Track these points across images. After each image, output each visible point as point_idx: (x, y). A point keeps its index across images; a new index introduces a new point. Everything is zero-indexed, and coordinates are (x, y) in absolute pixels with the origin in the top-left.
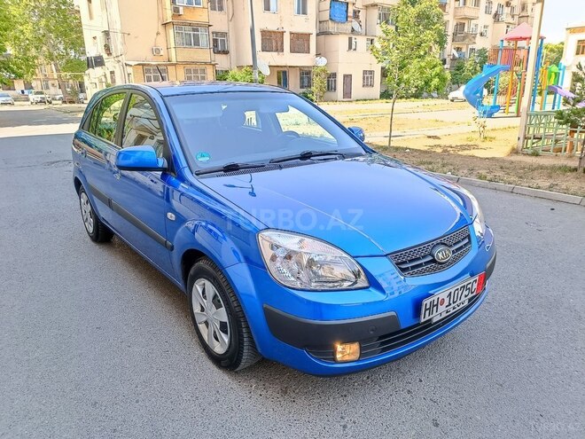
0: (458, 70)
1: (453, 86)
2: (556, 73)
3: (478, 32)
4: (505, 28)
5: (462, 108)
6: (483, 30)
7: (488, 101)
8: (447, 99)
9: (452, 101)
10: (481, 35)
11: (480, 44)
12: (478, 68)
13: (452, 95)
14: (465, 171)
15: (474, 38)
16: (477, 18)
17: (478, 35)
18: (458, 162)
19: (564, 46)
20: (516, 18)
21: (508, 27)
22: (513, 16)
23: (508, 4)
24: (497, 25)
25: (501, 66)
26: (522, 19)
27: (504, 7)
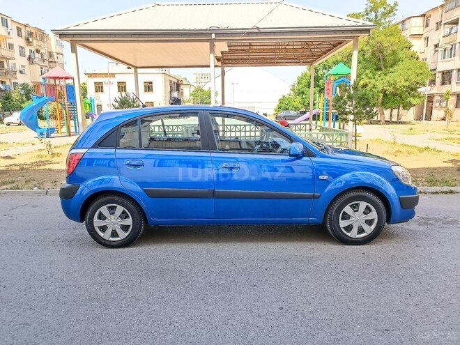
0: (7, 100)
1: (6, 113)
2: (89, 104)
3: (18, 70)
4: (40, 69)
5: (19, 131)
6: (21, 69)
7: (43, 124)
8: (3, 123)
9: (8, 125)
10: (21, 72)
11: (21, 79)
12: (24, 99)
13: (6, 120)
14: (50, 184)
15: (15, 74)
16: (14, 59)
17: (18, 73)
18: (38, 176)
19: (87, 86)
20: (47, 62)
21: (41, 68)
22: (44, 61)
23: (38, 51)
24: (32, 66)
25: (47, 98)
26: (51, 64)
27: (35, 52)
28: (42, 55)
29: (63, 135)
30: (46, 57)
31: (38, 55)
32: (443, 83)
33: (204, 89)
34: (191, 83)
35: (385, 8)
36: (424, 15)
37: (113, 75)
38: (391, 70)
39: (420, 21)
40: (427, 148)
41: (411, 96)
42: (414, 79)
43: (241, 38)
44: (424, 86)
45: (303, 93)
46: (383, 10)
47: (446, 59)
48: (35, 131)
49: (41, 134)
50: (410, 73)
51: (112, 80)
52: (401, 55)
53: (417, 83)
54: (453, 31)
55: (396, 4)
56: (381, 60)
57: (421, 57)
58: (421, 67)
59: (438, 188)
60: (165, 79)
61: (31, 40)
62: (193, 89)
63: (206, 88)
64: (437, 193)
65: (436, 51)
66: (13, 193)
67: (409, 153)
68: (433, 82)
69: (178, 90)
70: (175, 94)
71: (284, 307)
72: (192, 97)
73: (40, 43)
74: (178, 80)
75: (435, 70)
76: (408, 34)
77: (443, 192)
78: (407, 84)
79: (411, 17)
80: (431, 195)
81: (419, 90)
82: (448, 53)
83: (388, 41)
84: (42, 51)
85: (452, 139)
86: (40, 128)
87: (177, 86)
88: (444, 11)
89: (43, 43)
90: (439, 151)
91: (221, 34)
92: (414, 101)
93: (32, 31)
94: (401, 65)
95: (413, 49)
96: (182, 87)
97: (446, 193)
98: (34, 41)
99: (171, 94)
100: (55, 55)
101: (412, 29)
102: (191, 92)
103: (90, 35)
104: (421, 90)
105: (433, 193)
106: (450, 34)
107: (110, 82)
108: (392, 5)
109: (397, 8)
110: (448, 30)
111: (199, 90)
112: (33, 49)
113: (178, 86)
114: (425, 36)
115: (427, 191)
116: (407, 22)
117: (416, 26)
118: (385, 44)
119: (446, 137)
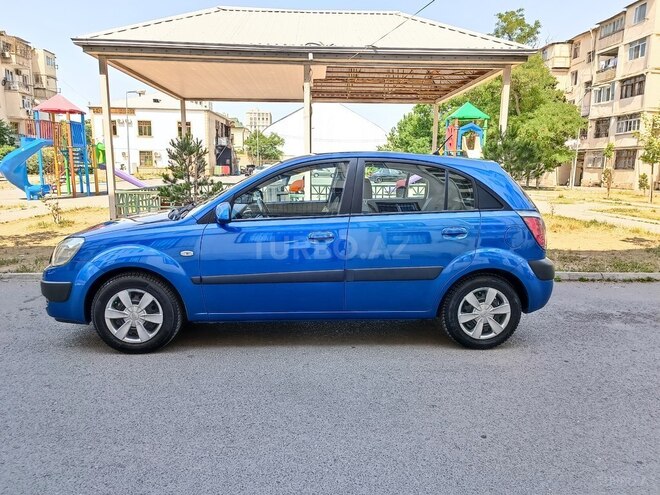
4: (21, 99)
19: (92, 125)
20: (31, 89)
21: (23, 97)
22: (27, 87)
23: (18, 72)
24: (9, 94)
25: (43, 140)
26: (38, 91)
27: (14, 74)
28: (25, 78)
29: (62, 195)
30: (31, 81)
31: (17, 79)
32: (597, 136)
33: (264, 134)
34: (244, 125)
35: (522, 30)
36: (571, 42)
37: (132, 111)
38: (530, 114)
39: (566, 49)
40: (594, 222)
41: (556, 152)
42: (561, 129)
43: (350, 61)
44: (574, 138)
45: (407, 143)
46: (519, 32)
47: (602, 103)
48: (23, 189)
49: (32, 193)
50: (555, 119)
51: (131, 118)
52: (543, 95)
53: (565, 134)
54: (611, 65)
55: (537, 24)
56: (517, 101)
57: (569, 98)
58: (570, 112)
59: (631, 275)
60: (209, 119)
61: (7, 54)
62: (247, 135)
63: (267, 134)
64: (631, 281)
65: (587, 91)
66: (22, 278)
67: (572, 228)
68: (584, 133)
69: (227, 135)
70: (223, 141)
71: (488, 435)
72: (246, 146)
73: (22, 60)
74: (227, 121)
75: (587, 116)
76: (550, 67)
77: (638, 280)
78: (552, 135)
79: (553, 44)
80: (624, 284)
81: (567, 144)
82: (604, 94)
83: (527, 75)
84: (24, 72)
85: (621, 210)
86: (29, 185)
87: (226, 129)
88: (598, 37)
89: (25, 60)
90: (612, 226)
91: (323, 54)
92: (560, 159)
93: (10, 42)
94: (543, 108)
95: (558, 87)
96: (232, 131)
97: (643, 280)
98: (13, 57)
99: (217, 141)
100: (44, 79)
101: (556, 60)
102: (246, 138)
103: (129, 48)
104: (569, 143)
105: (625, 281)
106: (606, 68)
107: (127, 121)
108: (532, 25)
109: (539, 29)
110: (603, 63)
111: (257, 135)
112: (11, 69)
113: (228, 129)
114: (573, 69)
115: (617, 277)
116: (548, 50)
117: (560, 56)
118: (523, 79)
119: (614, 207)
